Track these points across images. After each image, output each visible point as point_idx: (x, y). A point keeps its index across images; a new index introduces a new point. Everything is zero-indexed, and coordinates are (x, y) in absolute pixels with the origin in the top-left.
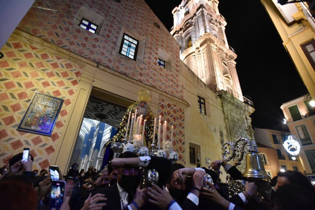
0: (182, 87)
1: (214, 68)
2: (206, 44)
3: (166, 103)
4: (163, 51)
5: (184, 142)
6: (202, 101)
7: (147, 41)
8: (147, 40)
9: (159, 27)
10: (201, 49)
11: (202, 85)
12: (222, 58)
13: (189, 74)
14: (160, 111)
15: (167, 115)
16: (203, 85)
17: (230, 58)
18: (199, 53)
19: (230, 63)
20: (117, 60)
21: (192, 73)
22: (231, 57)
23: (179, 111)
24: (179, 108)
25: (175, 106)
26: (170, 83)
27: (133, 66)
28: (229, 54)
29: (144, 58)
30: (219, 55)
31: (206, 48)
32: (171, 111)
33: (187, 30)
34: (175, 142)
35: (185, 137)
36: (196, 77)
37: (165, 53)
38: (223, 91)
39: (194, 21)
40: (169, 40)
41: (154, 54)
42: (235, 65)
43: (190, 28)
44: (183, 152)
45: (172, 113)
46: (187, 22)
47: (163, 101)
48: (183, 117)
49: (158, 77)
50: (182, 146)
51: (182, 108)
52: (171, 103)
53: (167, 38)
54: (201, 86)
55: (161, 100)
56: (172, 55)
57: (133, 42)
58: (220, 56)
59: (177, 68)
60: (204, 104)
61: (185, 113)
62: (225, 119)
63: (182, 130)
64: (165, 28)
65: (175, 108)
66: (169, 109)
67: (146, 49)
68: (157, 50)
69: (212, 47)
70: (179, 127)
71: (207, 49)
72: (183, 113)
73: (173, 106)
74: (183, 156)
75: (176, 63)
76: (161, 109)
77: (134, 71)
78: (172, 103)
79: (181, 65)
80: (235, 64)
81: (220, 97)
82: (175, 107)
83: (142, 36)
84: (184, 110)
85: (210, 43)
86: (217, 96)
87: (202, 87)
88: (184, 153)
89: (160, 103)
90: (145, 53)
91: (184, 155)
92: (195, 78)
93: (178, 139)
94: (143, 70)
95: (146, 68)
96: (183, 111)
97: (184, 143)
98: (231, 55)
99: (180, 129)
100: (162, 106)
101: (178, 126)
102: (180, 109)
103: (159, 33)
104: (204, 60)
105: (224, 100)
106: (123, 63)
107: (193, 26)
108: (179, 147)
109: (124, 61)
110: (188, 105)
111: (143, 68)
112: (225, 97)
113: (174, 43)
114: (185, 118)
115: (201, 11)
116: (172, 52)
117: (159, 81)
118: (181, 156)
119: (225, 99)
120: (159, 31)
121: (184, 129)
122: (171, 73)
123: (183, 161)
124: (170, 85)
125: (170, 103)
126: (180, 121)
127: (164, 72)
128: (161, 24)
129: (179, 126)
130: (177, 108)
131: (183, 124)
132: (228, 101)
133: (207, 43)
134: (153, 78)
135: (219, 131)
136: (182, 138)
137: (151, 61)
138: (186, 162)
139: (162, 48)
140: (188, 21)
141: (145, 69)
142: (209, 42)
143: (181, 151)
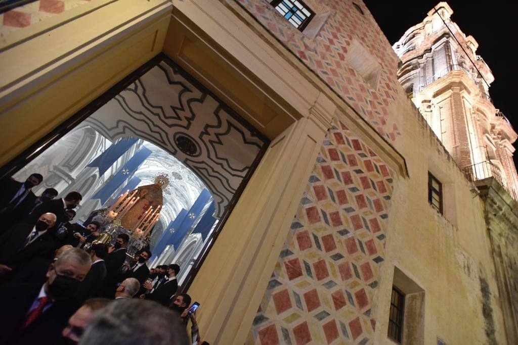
0: (395, 128)
1: (466, 135)
2: (450, 90)
3: (349, 135)
4: (362, 48)
5: (382, 256)
6: (435, 186)
7: (334, 16)
8: (333, 14)
9: (362, 13)
10: (434, 101)
11: (440, 149)
12: (484, 128)
13: (413, 115)
14: (331, 144)
15: (348, 163)
16: (442, 151)
17: (500, 136)
18: (429, 110)
19: (500, 145)
20: (256, 5)
21: (419, 115)
22: (503, 136)
23: (380, 171)
24: (381, 164)
25: (372, 154)
26: (367, 107)
27: (289, 32)
28: (498, 128)
29: (319, 34)
30: (479, 120)
31: (450, 98)
32: (359, 160)
33: (407, 75)
34: (354, 245)
35: (384, 244)
36: (428, 128)
37: (367, 54)
38: (494, 182)
39: (423, 62)
40: (379, 41)
41: (342, 40)
42: (513, 153)
43: (412, 72)
44: (374, 285)
45: (361, 166)
46: (408, 63)
47: (344, 127)
48: (389, 190)
49: (342, 80)
50: (373, 264)
51: (388, 168)
52: (364, 143)
53: (375, 36)
54: (439, 151)
55: (339, 123)
56: (381, 64)
57: (302, 10)
58: (479, 122)
59: (387, 90)
60: (440, 194)
61: (394, 184)
62: (493, 253)
63: (380, 220)
64: (374, 20)
65: (369, 158)
66: (355, 153)
67: (326, 25)
68: (351, 39)
69: (463, 97)
70: (372, 208)
71: (453, 101)
72: (390, 181)
73: (366, 151)
74: (372, 300)
75: (388, 82)
76: (335, 143)
77: (288, 41)
78: (366, 146)
79: (396, 90)
80: (513, 151)
81: (481, 196)
82: (371, 156)
83: (324, 5)
84: (392, 175)
85: (461, 90)
86: (476, 189)
87: (439, 154)
88: (375, 291)
89: (334, 128)
90: (322, 29)
91: (375, 298)
92: (425, 128)
93: (367, 239)
94: (310, 50)
95: (318, 52)
96: (390, 177)
97: (378, 260)
98: (502, 131)
99: (377, 216)
100: (339, 137)
101: (371, 205)
102: (382, 167)
103: (360, 20)
104: (441, 120)
105: (491, 206)
106: (267, 16)
107: (419, 69)
108: (362, 262)
109: (272, 15)
110: (404, 170)
111: (312, 48)
112: (496, 200)
113: (387, 49)
114: (393, 194)
115: (445, 42)
116: (382, 59)
117: (341, 88)
118: (365, 293)
119: (496, 204)
120: (361, 17)
121: (385, 219)
122: (374, 91)
123: (368, 313)
124: (367, 111)
125: (361, 141)
126: (380, 196)
127: (358, 81)
128: (367, 12)
129: (373, 206)
130: (376, 160)
131: (386, 208)
132: (501, 213)
133: (453, 91)
134: (330, 77)
135: (477, 277)
136: (377, 243)
137: (332, 47)
138: (378, 324)
139: (361, 41)
140: (411, 61)
141: (316, 53)
142: (459, 88)
143: (366, 279)
